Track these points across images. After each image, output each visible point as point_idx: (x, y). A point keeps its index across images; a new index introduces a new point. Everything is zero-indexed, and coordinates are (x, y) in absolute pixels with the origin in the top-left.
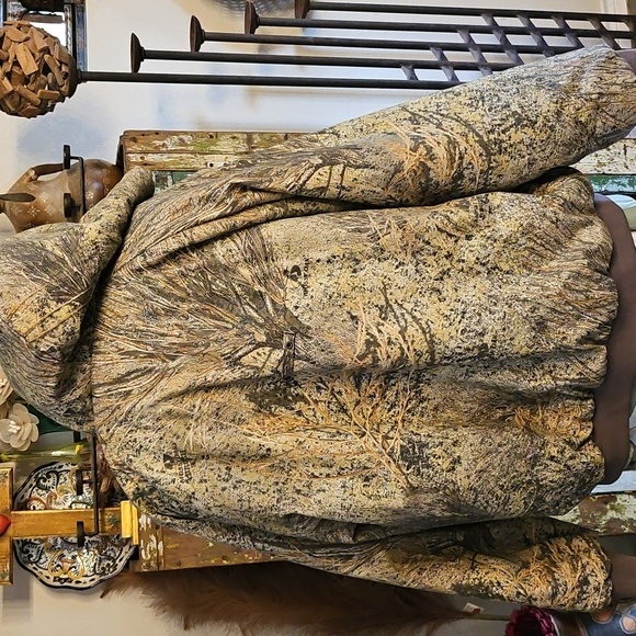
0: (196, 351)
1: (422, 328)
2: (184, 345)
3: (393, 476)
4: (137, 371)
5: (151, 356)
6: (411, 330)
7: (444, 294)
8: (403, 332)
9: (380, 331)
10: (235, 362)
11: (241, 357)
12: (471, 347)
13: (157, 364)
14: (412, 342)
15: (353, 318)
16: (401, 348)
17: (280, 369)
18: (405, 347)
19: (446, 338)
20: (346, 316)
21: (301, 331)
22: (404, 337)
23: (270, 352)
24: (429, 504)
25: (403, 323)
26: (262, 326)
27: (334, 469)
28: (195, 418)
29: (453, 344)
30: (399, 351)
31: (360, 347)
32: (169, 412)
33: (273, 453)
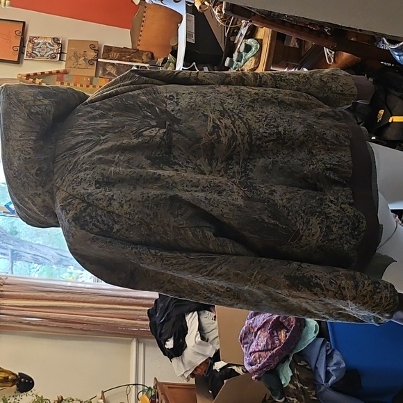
0: (117, 131)
1: (243, 122)
2: (110, 128)
3: (236, 190)
4: (82, 142)
5: (90, 134)
6: (237, 123)
7: (256, 109)
8: (233, 123)
9: (220, 122)
10: (140, 135)
11: (142, 131)
12: (272, 133)
13: (94, 138)
14: (239, 128)
15: (205, 115)
16: (232, 131)
17: (165, 137)
18: (235, 130)
19: (258, 127)
20: (201, 114)
21: (176, 121)
22: (234, 126)
23: (159, 130)
24: (259, 209)
25: (233, 119)
26: (153, 119)
27: (199, 188)
28: (115, 163)
29: (261, 130)
30: (231, 133)
31: (209, 128)
32: (100, 159)
33: (162, 177)
